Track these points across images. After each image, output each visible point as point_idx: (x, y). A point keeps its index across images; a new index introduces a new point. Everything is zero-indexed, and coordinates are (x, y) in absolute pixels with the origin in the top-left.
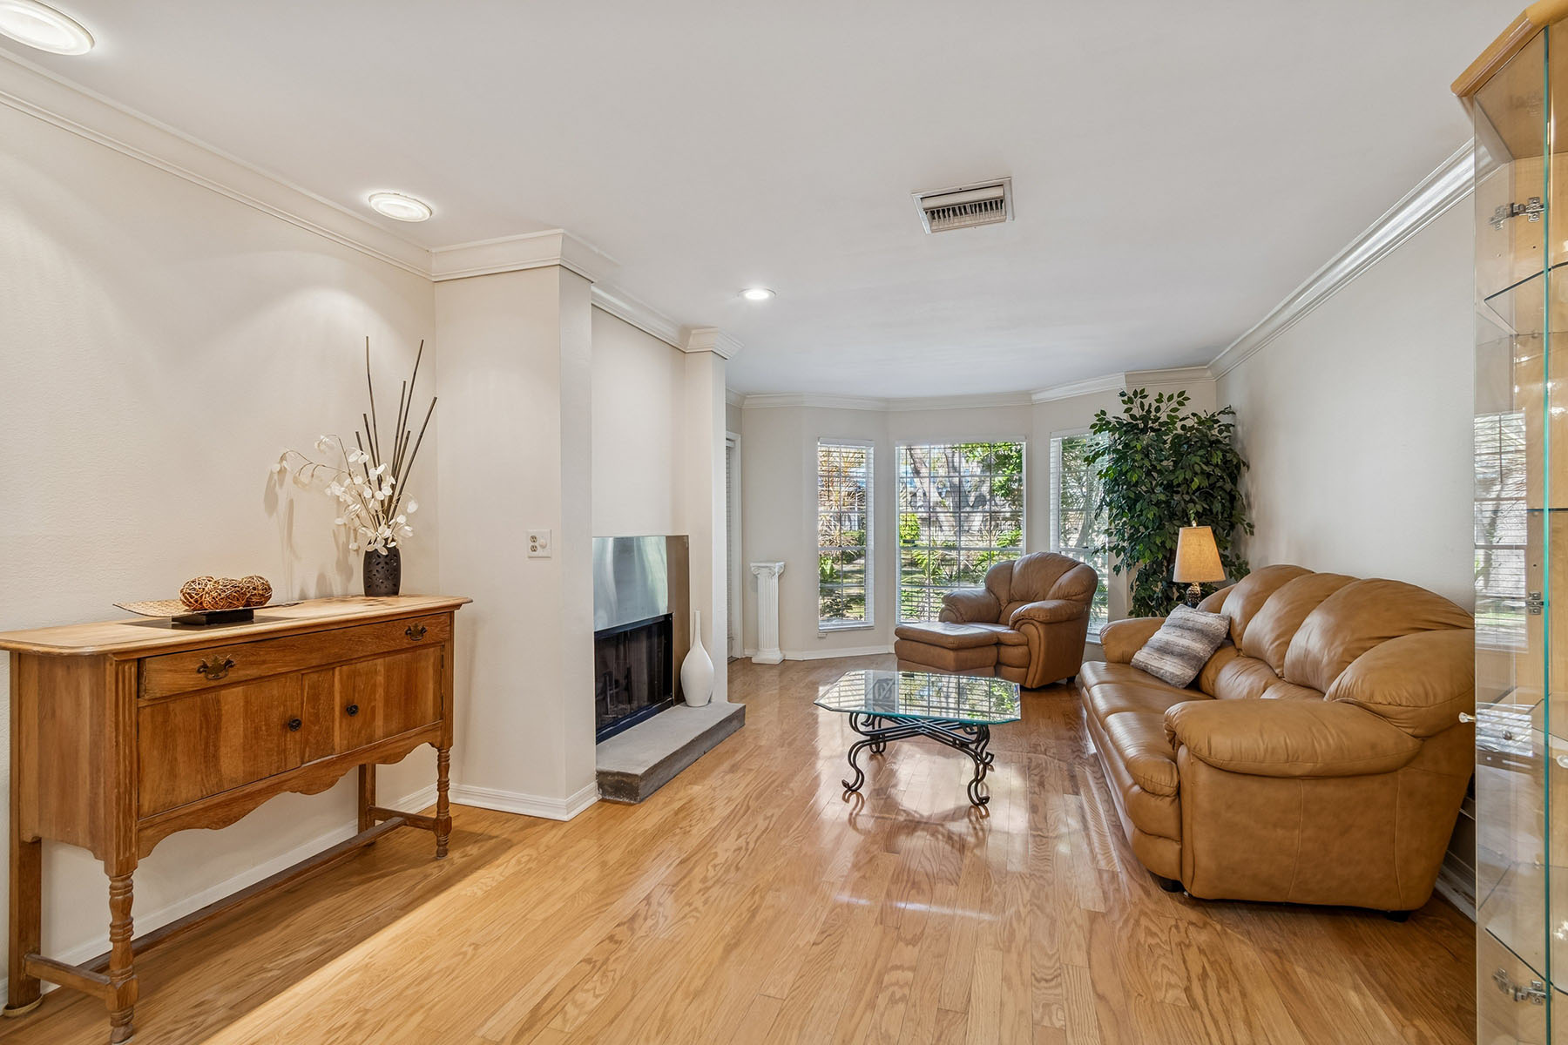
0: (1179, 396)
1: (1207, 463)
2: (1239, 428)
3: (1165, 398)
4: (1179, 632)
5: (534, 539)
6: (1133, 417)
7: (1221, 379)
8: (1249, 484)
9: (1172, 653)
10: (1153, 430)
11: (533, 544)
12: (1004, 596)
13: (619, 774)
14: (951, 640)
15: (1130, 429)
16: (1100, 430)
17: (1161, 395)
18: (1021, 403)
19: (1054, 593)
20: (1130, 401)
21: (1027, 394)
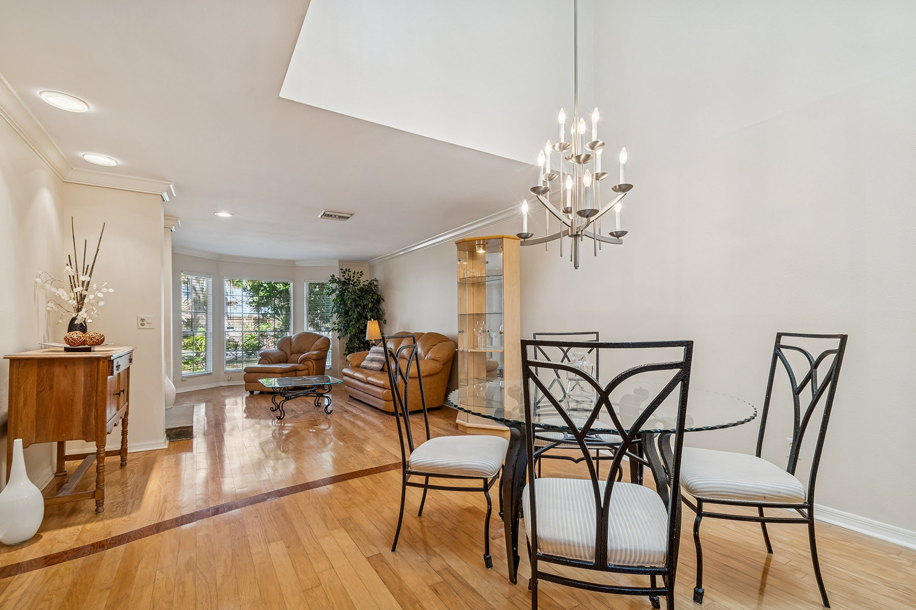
0: (361, 273)
1: (372, 298)
2: (380, 287)
3: (356, 273)
4: (376, 354)
5: (143, 320)
6: (345, 278)
7: (372, 268)
8: (384, 307)
9: (375, 361)
10: (352, 284)
11: (142, 322)
12: (288, 352)
13: (180, 428)
14: (279, 369)
15: (345, 283)
16: (333, 282)
17: (355, 271)
18: (291, 265)
19: (314, 349)
20: (345, 272)
21: (293, 262)
